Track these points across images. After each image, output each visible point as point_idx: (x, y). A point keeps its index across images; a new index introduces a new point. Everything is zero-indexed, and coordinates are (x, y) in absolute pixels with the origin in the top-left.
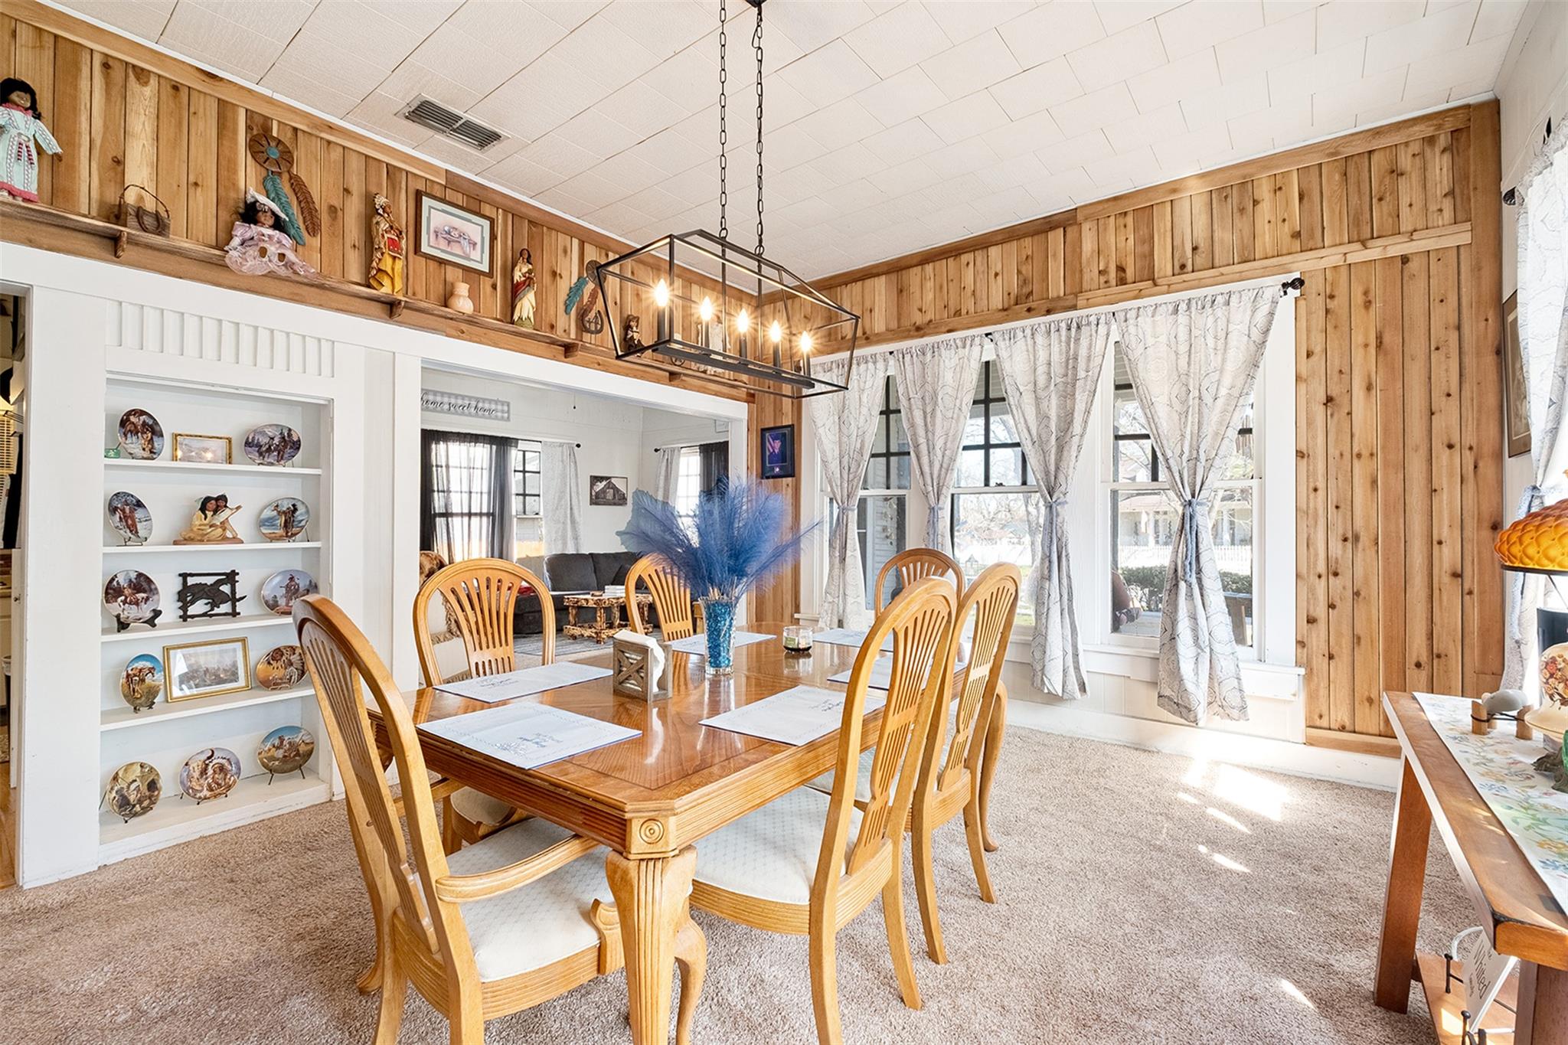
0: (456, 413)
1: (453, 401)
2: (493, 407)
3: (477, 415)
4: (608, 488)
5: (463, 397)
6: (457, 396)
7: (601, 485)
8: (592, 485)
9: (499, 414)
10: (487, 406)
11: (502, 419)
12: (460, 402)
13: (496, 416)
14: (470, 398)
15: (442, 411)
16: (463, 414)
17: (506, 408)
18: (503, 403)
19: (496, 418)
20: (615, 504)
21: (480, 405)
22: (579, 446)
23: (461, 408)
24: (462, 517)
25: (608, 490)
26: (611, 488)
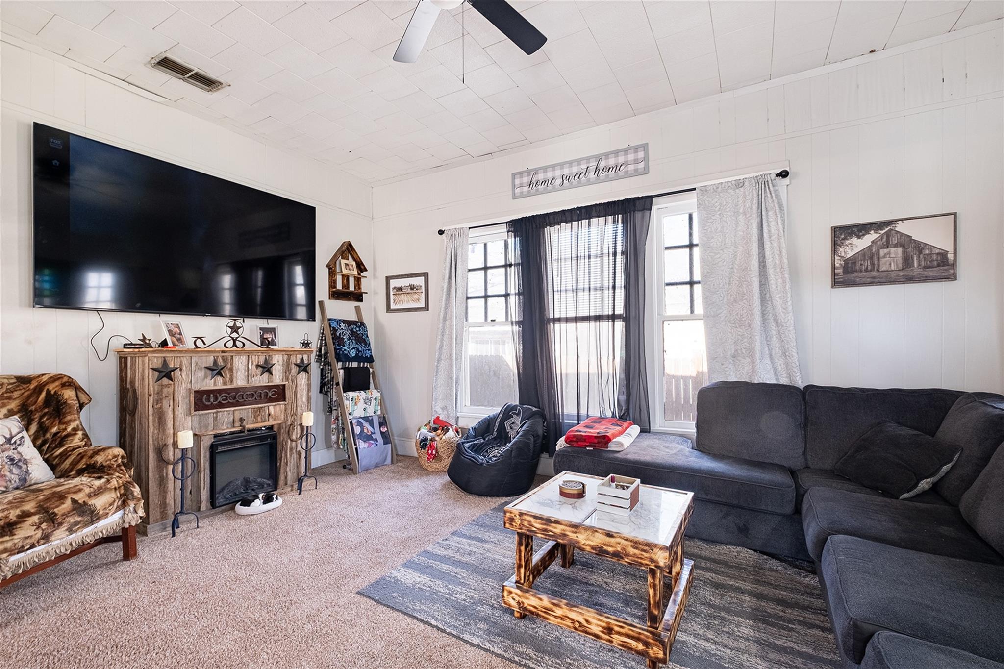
0: (572, 187)
1: (566, 171)
2: (621, 159)
3: (598, 181)
4: (887, 245)
5: (579, 162)
6: (570, 163)
7: (858, 245)
8: (835, 245)
9: (631, 168)
10: (612, 162)
11: (637, 173)
12: (575, 169)
13: (627, 172)
14: (588, 159)
15: (555, 190)
16: (580, 185)
17: (641, 155)
18: (636, 149)
19: (627, 175)
20: (910, 280)
21: (602, 164)
22: (784, 174)
23: (577, 177)
24: (576, 323)
25: (883, 252)
26: (896, 246)
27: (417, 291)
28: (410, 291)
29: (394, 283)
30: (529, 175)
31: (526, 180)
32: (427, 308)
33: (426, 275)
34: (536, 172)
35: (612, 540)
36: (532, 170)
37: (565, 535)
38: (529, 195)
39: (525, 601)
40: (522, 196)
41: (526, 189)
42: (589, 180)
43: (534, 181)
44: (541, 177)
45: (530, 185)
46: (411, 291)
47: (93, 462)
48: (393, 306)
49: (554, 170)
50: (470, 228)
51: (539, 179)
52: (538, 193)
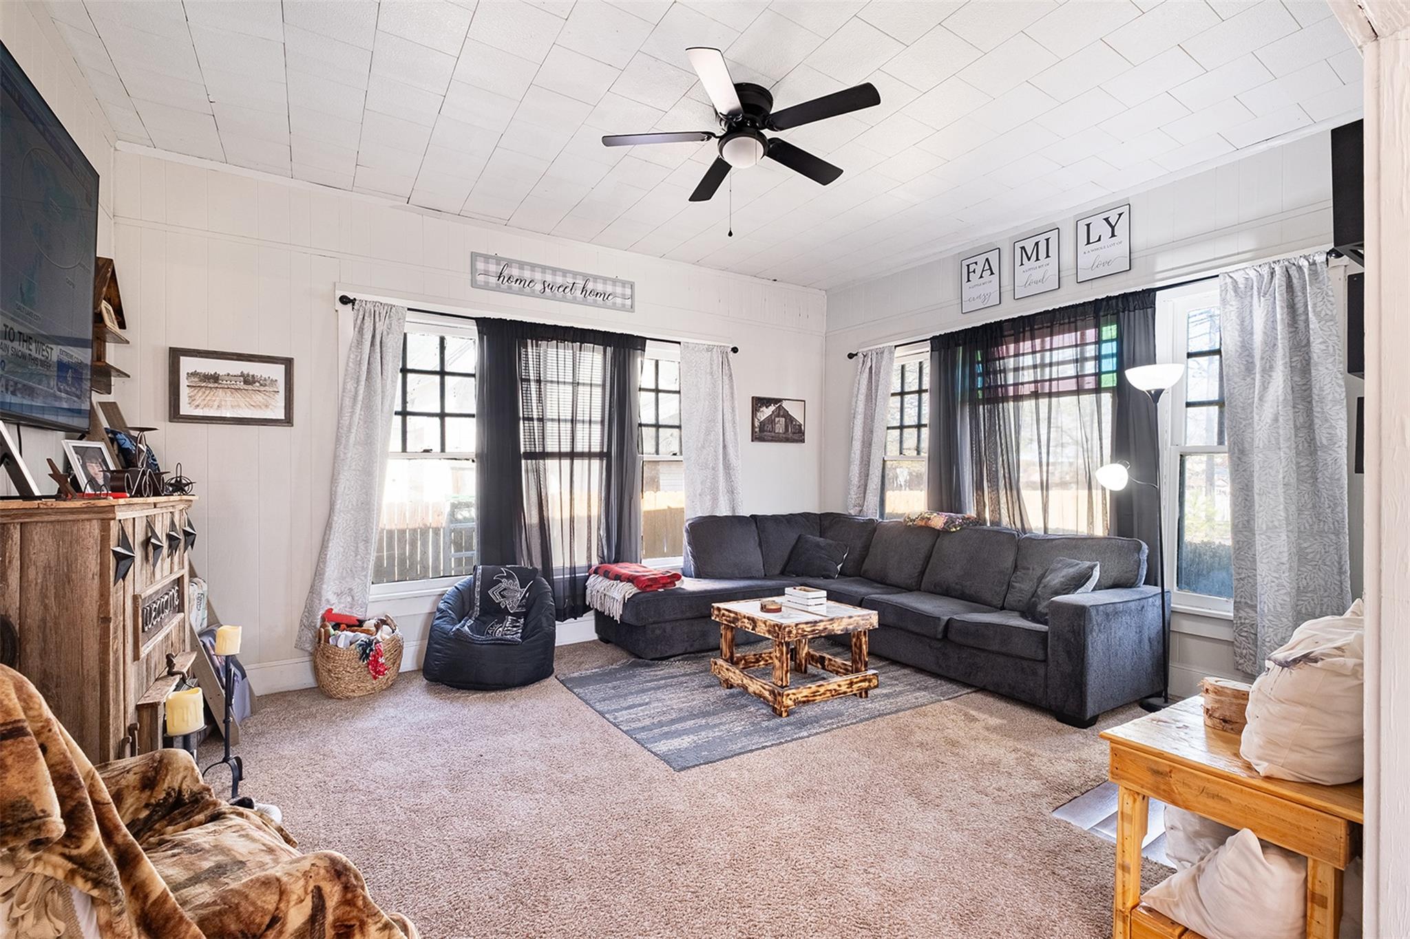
0: (554, 298)
1: (549, 278)
2: (609, 289)
3: (584, 302)
4: (778, 416)
5: (565, 273)
6: (555, 271)
7: (767, 412)
8: (755, 411)
9: (619, 301)
10: (600, 287)
11: (623, 308)
12: (559, 280)
13: (614, 304)
14: (575, 274)
15: (533, 295)
16: (564, 299)
17: (628, 292)
18: (624, 284)
19: (614, 307)
20: (787, 440)
21: (590, 286)
22: (735, 350)
23: (561, 289)
24: (560, 459)
25: (777, 419)
26: (782, 417)
27: (262, 389)
28: (241, 385)
29: (188, 365)
30: (498, 264)
31: (493, 268)
32: (288, 421)
33: (288, 363)
34: (509, 263)
35: (852, 620)
36: (504, 259)
37: (826, 629)
38: (497, 289)
39: (799, 696)
40: (486, 287)
41: (493, 280)
42: (575, 298)
43: (505, 273)
44: (515, 272)
45: (500, 277)
46: (246, 387)
47: (163, 795)
48: (185, 410)
49: (533, 271)
50: (409, 309)
51: (513, 274)
52: (510, 290)
